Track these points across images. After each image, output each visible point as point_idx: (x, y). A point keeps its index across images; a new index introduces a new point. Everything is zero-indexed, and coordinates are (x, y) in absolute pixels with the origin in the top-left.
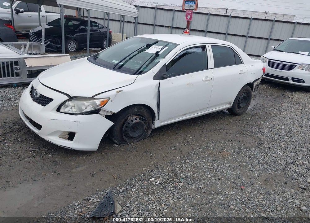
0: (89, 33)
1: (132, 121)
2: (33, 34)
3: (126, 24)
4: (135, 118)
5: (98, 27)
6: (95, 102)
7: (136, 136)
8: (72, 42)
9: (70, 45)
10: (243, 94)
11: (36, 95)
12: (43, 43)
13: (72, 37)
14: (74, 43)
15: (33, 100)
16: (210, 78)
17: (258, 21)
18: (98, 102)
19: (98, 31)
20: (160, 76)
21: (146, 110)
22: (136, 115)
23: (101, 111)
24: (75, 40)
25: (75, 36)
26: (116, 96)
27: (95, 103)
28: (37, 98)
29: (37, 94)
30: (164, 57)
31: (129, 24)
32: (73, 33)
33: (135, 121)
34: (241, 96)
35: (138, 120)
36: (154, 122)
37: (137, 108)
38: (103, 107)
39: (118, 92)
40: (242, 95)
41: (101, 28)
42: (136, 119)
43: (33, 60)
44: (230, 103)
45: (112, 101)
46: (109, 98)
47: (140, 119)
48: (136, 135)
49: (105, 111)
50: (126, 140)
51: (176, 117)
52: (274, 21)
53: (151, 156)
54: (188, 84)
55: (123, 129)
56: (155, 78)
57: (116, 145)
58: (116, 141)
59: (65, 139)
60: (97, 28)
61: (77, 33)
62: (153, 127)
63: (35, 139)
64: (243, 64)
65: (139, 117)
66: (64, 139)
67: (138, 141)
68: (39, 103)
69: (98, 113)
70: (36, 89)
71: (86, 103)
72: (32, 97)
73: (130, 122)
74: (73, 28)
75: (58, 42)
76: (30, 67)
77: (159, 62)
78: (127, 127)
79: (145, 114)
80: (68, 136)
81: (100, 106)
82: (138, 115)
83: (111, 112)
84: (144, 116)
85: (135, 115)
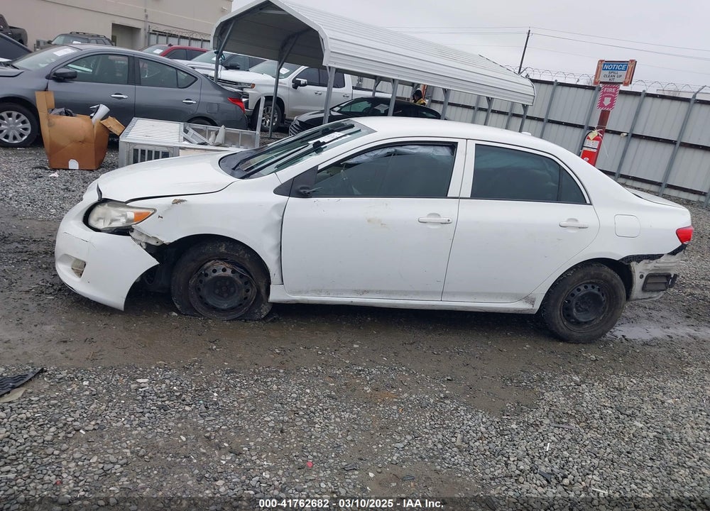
1: (215, 271)
4: (223, 266)
6: (127, 212)
7: (223, 307)
10: (586, 287)
16: (444, 219)
18: (132, 214)
20: (293, 189)
21: (248, 256)
22: (228, 263)
23: (135, 232)
26: (169, 208)
33: (220, 273)
34: (579, 290)
35: (229, 272)
39: (176, 202)
40: (582, 288)
42: (224, 270)
44: (529, 300)
45: (159, 217)
46: (155, 210)
47: (233, 272)
48: (225, 306)
49: (141, 233)
50: (200, 310)
51: (339, 292)
54: (369, 221)
55: (190, 283)
56: (279, 191)
57: (174, 314)
64: (591, 204)
65: (233, 267)
66: (75, 273)
67: (230, 320)
69: (128, 235)
73: (210, 272)
78: (202, 281)
79: (248, 265)
81: (134, 221)
82: (232, 262)
83: (158, 239)
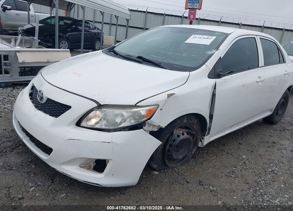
0: (83, 33)
1: (178, 136)
2: (22, 32)
3: (119, 27)
4: (181, 132)
5: (90, 27)
6: (138, 111)
7: (180, 158)
8: (64, 41)
9: (62, 44)
10: (282, 99)
11: (40, 100)
12: (36, 38)
13: (64, 36)
14: (66, 43)
15: (36, 107)
17: (247, 27)
18: (143, 111)
19: (89, 31)
20: (215, 74)
21: (196, 121)
23: (147, 125)
24: (67, 39)
25: (67, 35)
26: (166, 102)
27: (138, 113)
28: (42, 104)
29: (42, 98)
30: (217, 49)
31: (122, 27)
32: (65, 32)
33: (182, 137)
35: (186, 136)
36: (203, 138)
37: (187, 118)
38: (150, 119)
39: (169, 96)
41: (93, 29)
42: (183, 134)
43: (27, 54)
44: (271, 110)
45: (161, 110)
46: (158, 105)
47: (188, 134)
48: (181, 157)
49: (151, 125)
50: (168, 164)
52: (263, 27)
53: (211, 191)
54: (243, 86)
55: (167, 148)
56: (210, 76)
57: (156, 173)
58: (156, 166)
59: (88, 169)
60: (88, 28)
61: (69, 32)
62: (200, 145)
63: (35, 165)
64: (286, 63)
65: (187, 130)
67: (182, 165)
68: (45, 112)
69: (141, 128)
70: (40, 91)
71: (125, 113)
72: (33, 102)
73: (176, 137)
74: (65, 27)
75: (49, 40)
76: (23, 63)
77: (213, 54)
78: (171, 145)
79: (195, 127)
80: (93, 165)
81: (146, 117)
82: (186, 128)
83: (159, 126)
84: (192, 129)
85: (182, 127)
